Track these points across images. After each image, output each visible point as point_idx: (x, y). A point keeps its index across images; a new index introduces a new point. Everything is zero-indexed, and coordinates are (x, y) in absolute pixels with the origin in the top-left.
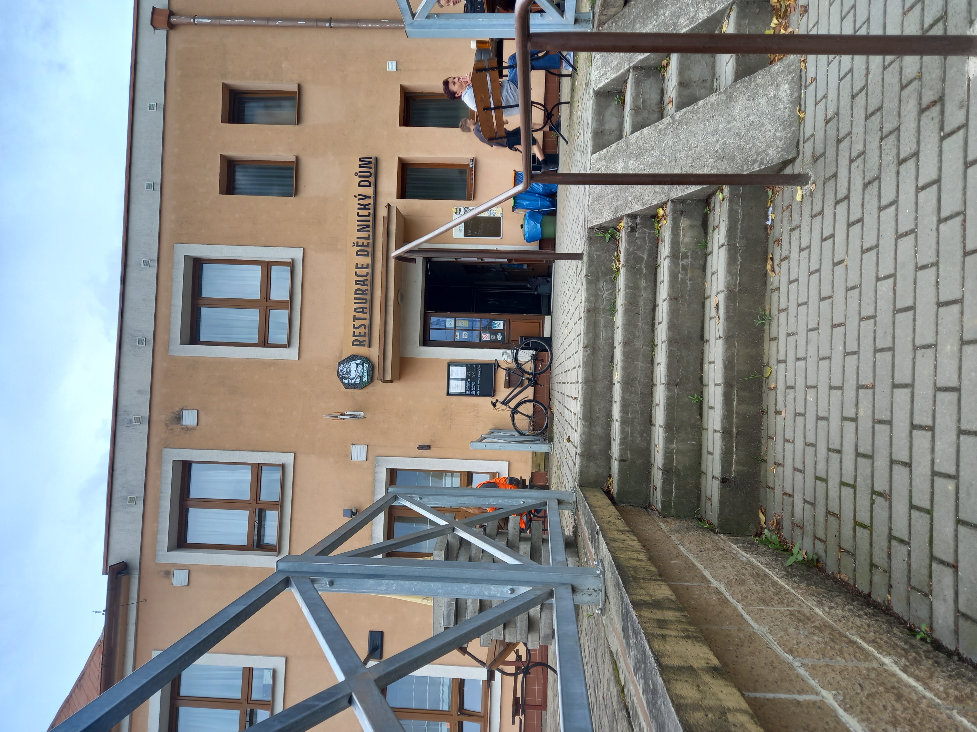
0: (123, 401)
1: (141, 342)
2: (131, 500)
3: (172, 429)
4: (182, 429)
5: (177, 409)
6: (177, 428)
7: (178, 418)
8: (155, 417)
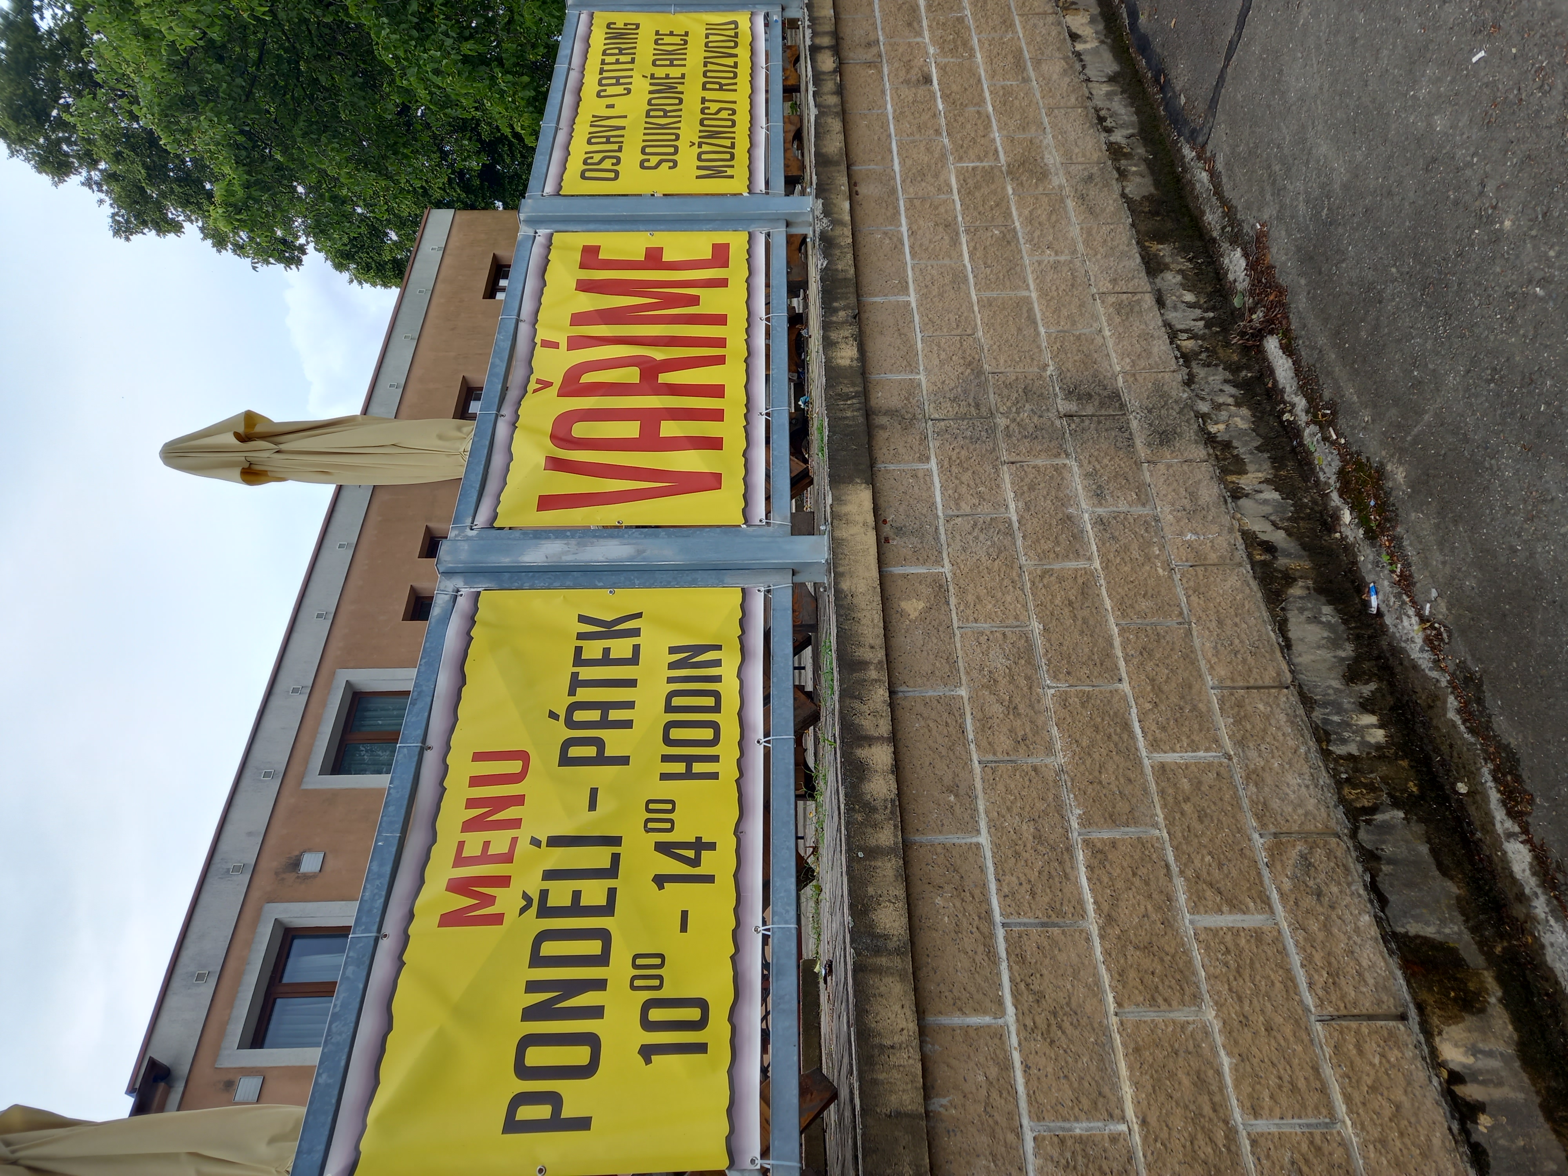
0: (223, 846)
1: (266, 775)
2: (200, 977)
3: (283, 879)
4: (298, 877)
5: (297, 853)
6: (291, 877)
7: (296, 864)
8: (264, 864)
